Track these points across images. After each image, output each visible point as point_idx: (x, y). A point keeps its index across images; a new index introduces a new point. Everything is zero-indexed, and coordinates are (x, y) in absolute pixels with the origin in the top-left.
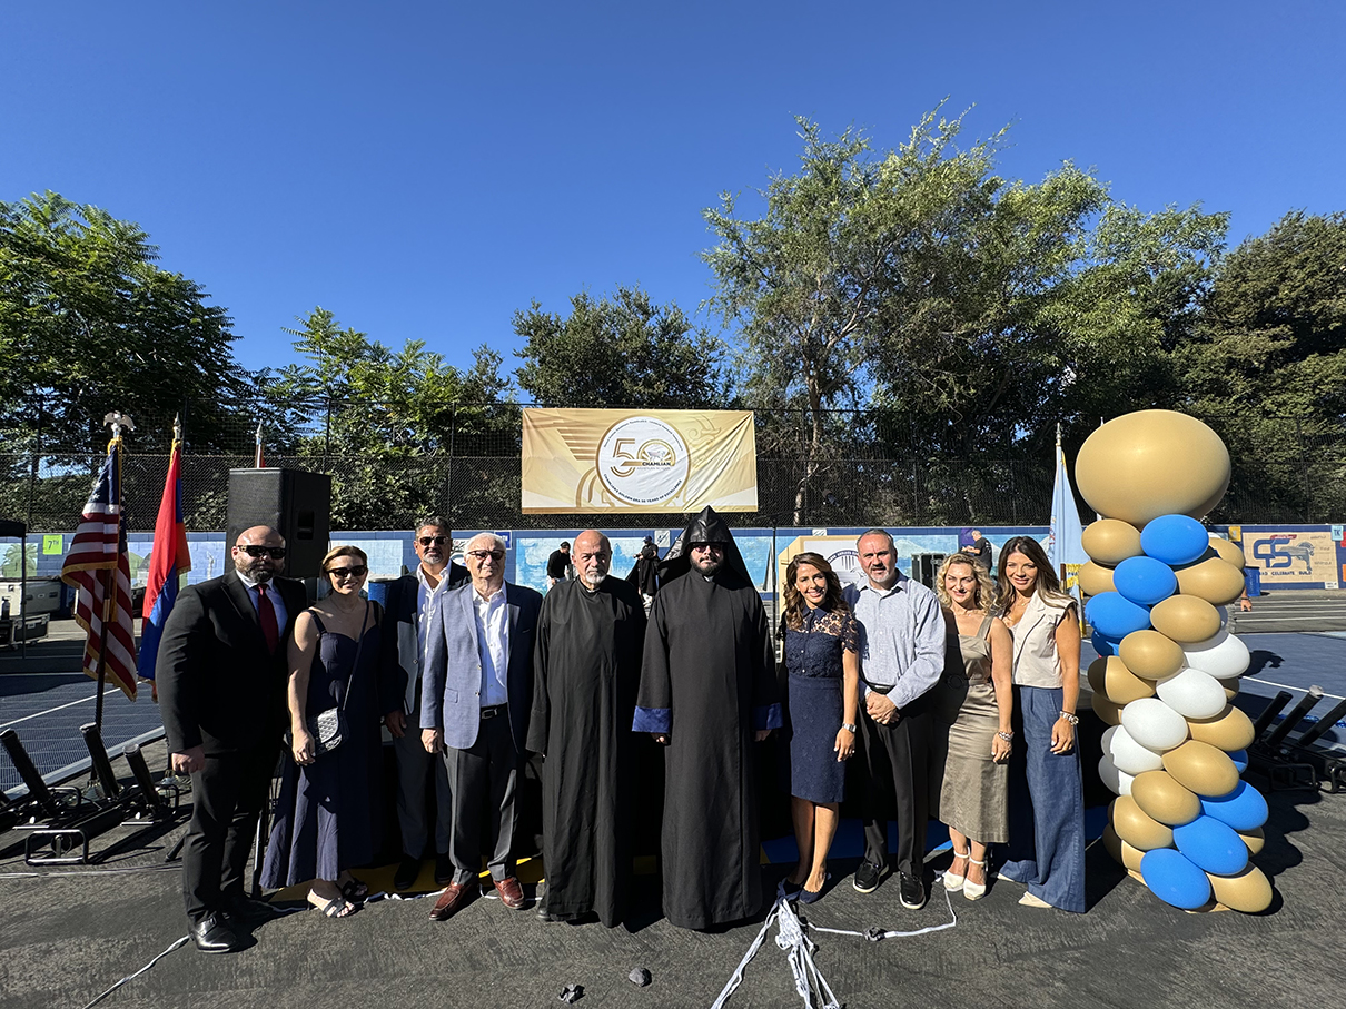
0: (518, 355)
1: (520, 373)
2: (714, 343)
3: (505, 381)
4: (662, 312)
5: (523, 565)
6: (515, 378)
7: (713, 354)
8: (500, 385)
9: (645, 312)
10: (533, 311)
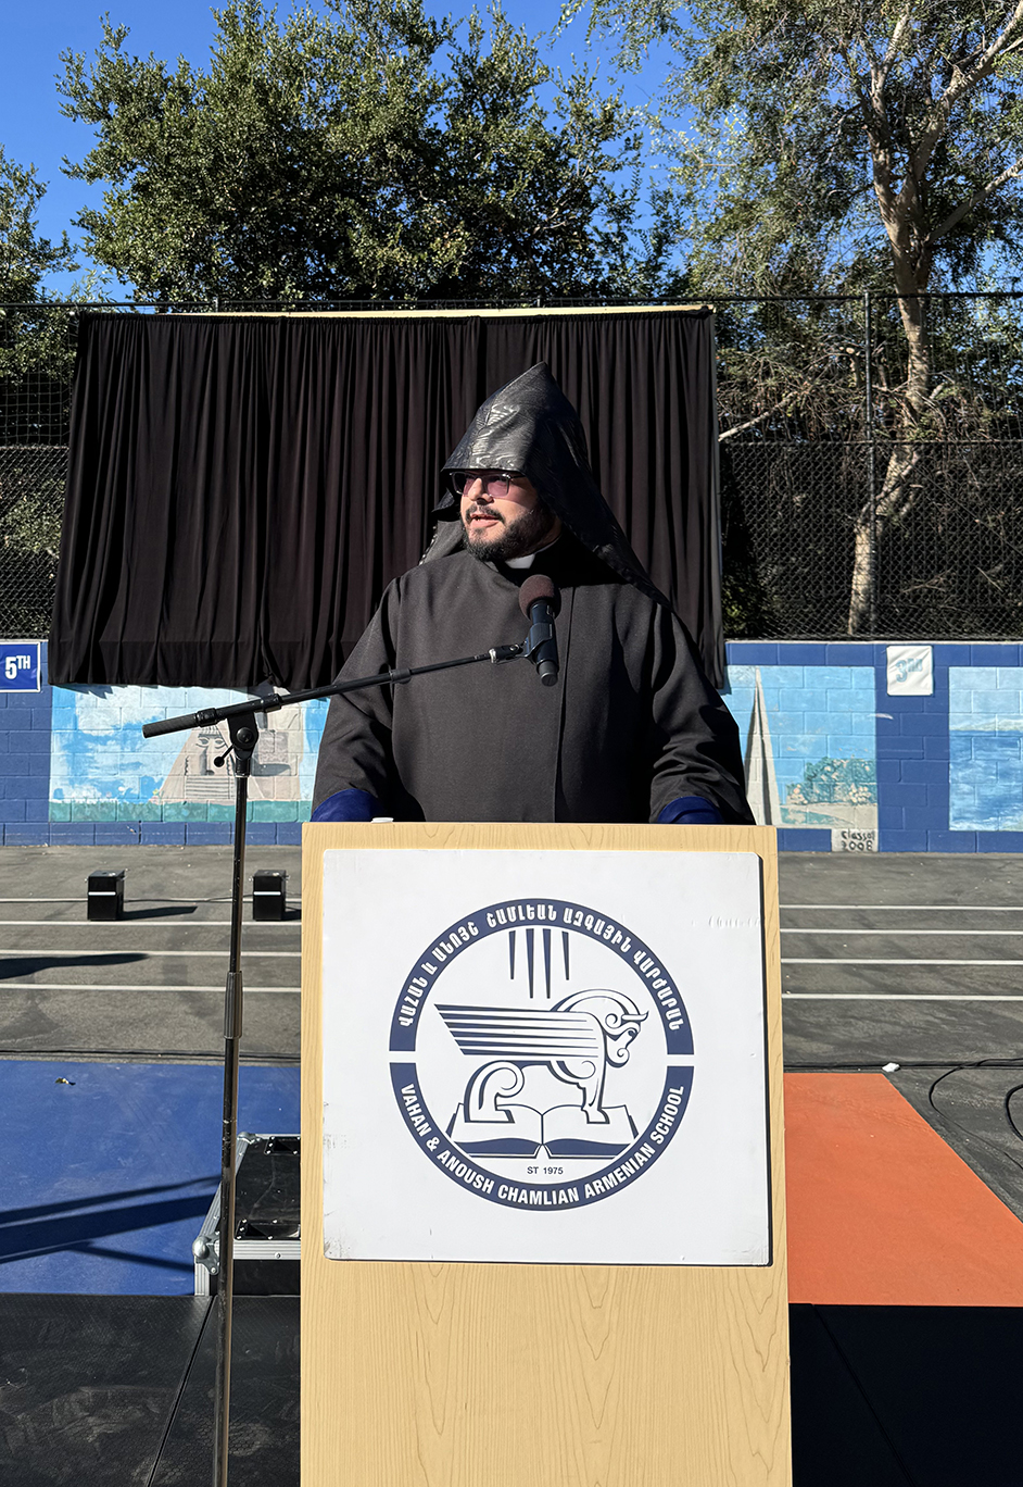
0: (77, 173)
1: (88, 222)
2: (609, 118)
3: (56, 244)
4: (462, 36)
5: (69, 732)
6: (79, 236)
7: (611, 148)
8: (43, 255)
9: (415, 39)
10: (110, 53)
